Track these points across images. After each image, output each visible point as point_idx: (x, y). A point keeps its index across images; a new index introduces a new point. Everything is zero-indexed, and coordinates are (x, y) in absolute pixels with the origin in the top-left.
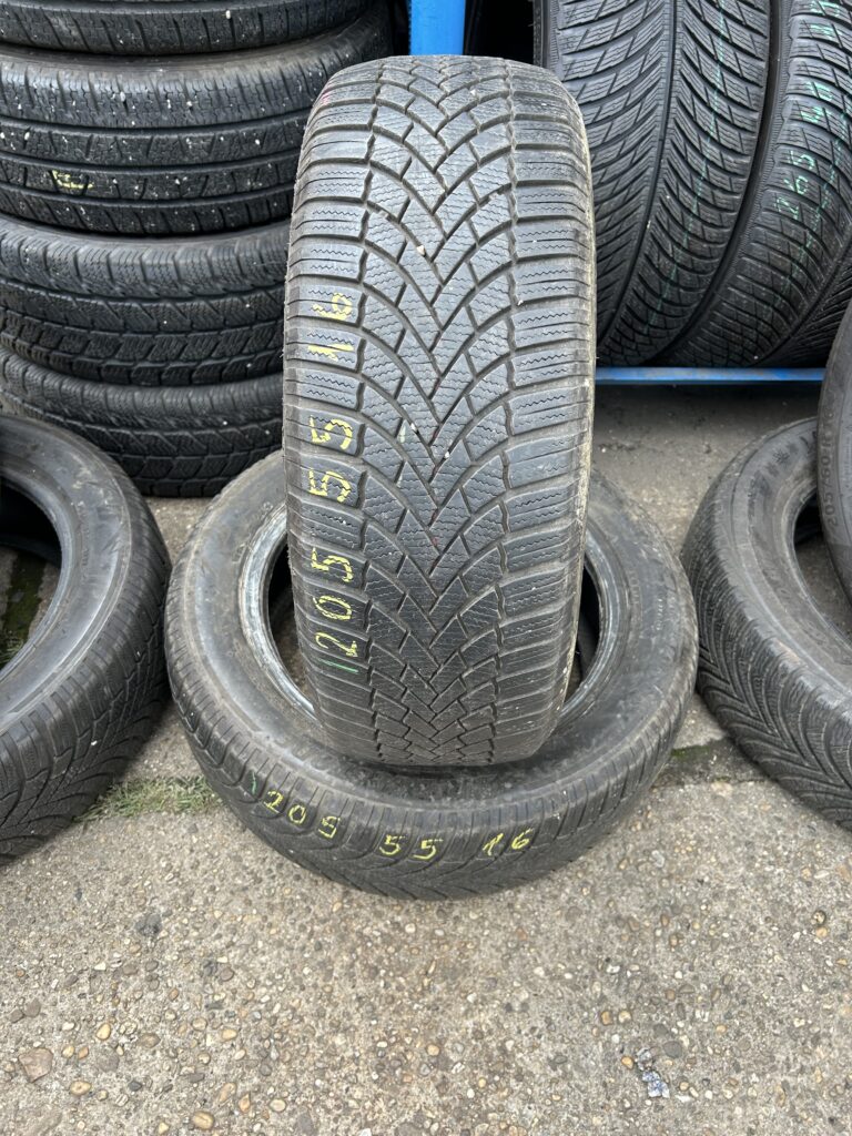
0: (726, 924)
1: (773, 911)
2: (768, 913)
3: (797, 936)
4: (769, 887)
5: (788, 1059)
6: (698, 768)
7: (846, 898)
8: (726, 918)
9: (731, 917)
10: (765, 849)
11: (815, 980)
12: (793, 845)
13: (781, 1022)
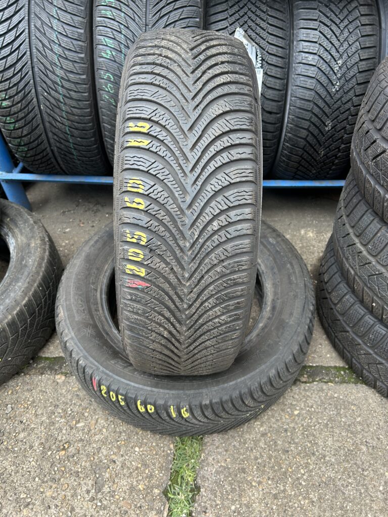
0: (20, 444)
1: (47, 440)
2: (43, 441)
3: (49, 453)
4: (52, 428)
5: (8, 512)
6: (56, 367)
7: (85, 437)
8: (21, 441)
9: (24, 441)
10: (62, 409)
11: (45, 476)
12: (76, 409)
13: (15, 494)
